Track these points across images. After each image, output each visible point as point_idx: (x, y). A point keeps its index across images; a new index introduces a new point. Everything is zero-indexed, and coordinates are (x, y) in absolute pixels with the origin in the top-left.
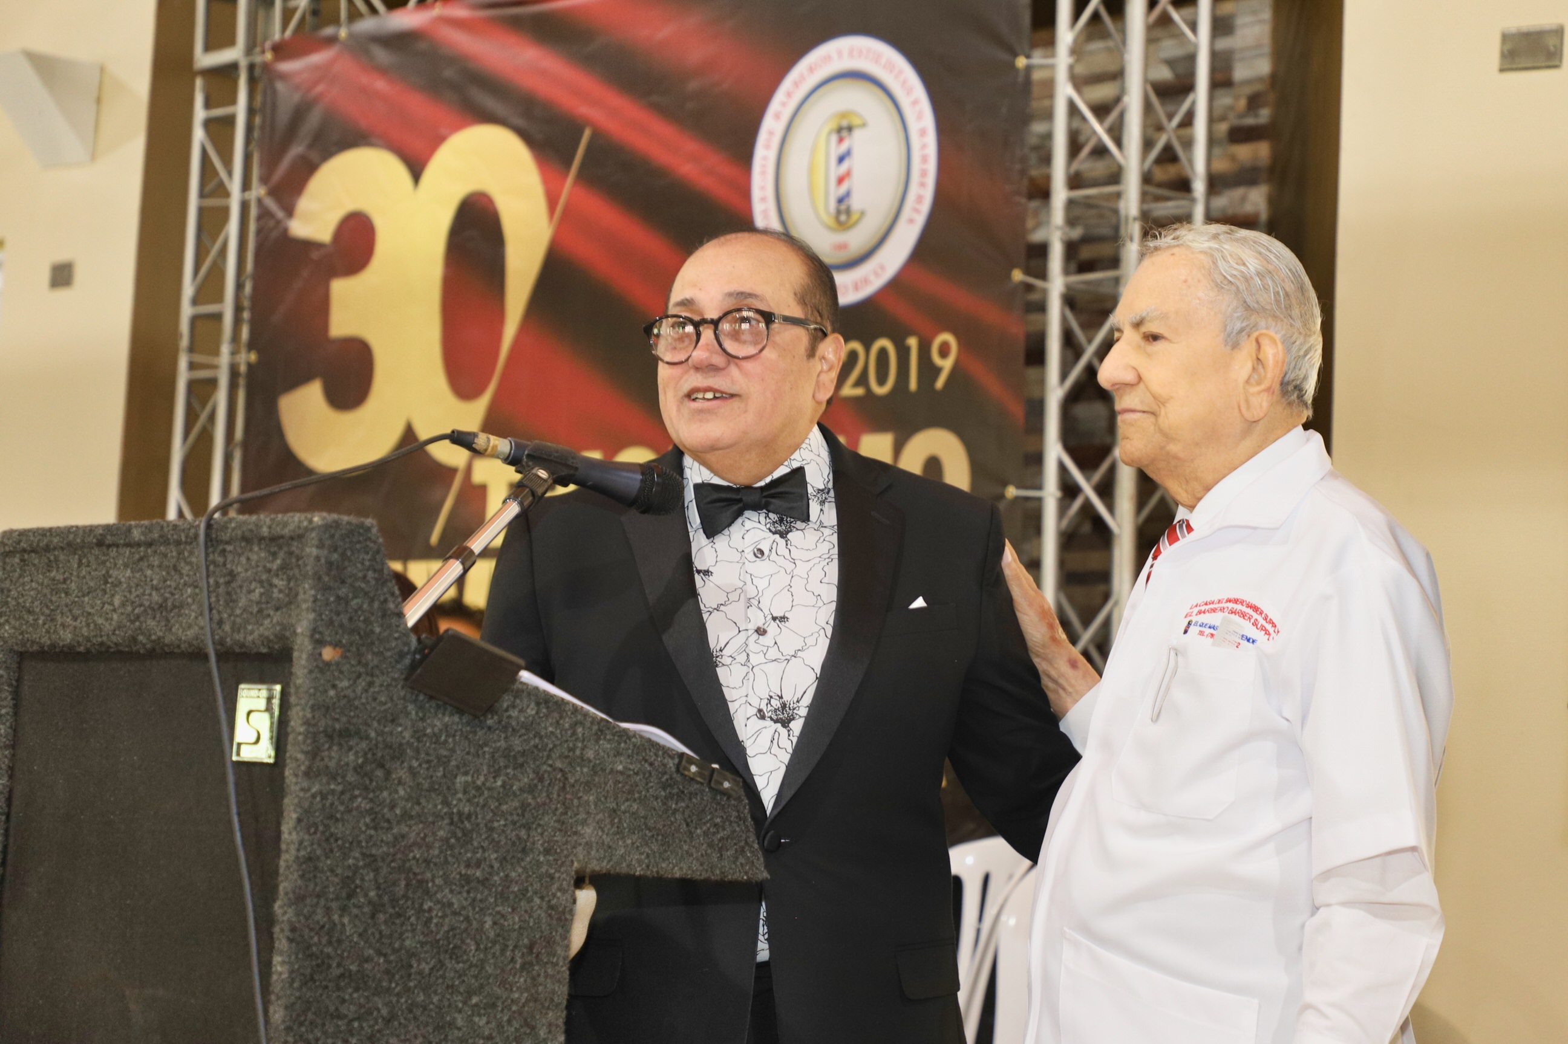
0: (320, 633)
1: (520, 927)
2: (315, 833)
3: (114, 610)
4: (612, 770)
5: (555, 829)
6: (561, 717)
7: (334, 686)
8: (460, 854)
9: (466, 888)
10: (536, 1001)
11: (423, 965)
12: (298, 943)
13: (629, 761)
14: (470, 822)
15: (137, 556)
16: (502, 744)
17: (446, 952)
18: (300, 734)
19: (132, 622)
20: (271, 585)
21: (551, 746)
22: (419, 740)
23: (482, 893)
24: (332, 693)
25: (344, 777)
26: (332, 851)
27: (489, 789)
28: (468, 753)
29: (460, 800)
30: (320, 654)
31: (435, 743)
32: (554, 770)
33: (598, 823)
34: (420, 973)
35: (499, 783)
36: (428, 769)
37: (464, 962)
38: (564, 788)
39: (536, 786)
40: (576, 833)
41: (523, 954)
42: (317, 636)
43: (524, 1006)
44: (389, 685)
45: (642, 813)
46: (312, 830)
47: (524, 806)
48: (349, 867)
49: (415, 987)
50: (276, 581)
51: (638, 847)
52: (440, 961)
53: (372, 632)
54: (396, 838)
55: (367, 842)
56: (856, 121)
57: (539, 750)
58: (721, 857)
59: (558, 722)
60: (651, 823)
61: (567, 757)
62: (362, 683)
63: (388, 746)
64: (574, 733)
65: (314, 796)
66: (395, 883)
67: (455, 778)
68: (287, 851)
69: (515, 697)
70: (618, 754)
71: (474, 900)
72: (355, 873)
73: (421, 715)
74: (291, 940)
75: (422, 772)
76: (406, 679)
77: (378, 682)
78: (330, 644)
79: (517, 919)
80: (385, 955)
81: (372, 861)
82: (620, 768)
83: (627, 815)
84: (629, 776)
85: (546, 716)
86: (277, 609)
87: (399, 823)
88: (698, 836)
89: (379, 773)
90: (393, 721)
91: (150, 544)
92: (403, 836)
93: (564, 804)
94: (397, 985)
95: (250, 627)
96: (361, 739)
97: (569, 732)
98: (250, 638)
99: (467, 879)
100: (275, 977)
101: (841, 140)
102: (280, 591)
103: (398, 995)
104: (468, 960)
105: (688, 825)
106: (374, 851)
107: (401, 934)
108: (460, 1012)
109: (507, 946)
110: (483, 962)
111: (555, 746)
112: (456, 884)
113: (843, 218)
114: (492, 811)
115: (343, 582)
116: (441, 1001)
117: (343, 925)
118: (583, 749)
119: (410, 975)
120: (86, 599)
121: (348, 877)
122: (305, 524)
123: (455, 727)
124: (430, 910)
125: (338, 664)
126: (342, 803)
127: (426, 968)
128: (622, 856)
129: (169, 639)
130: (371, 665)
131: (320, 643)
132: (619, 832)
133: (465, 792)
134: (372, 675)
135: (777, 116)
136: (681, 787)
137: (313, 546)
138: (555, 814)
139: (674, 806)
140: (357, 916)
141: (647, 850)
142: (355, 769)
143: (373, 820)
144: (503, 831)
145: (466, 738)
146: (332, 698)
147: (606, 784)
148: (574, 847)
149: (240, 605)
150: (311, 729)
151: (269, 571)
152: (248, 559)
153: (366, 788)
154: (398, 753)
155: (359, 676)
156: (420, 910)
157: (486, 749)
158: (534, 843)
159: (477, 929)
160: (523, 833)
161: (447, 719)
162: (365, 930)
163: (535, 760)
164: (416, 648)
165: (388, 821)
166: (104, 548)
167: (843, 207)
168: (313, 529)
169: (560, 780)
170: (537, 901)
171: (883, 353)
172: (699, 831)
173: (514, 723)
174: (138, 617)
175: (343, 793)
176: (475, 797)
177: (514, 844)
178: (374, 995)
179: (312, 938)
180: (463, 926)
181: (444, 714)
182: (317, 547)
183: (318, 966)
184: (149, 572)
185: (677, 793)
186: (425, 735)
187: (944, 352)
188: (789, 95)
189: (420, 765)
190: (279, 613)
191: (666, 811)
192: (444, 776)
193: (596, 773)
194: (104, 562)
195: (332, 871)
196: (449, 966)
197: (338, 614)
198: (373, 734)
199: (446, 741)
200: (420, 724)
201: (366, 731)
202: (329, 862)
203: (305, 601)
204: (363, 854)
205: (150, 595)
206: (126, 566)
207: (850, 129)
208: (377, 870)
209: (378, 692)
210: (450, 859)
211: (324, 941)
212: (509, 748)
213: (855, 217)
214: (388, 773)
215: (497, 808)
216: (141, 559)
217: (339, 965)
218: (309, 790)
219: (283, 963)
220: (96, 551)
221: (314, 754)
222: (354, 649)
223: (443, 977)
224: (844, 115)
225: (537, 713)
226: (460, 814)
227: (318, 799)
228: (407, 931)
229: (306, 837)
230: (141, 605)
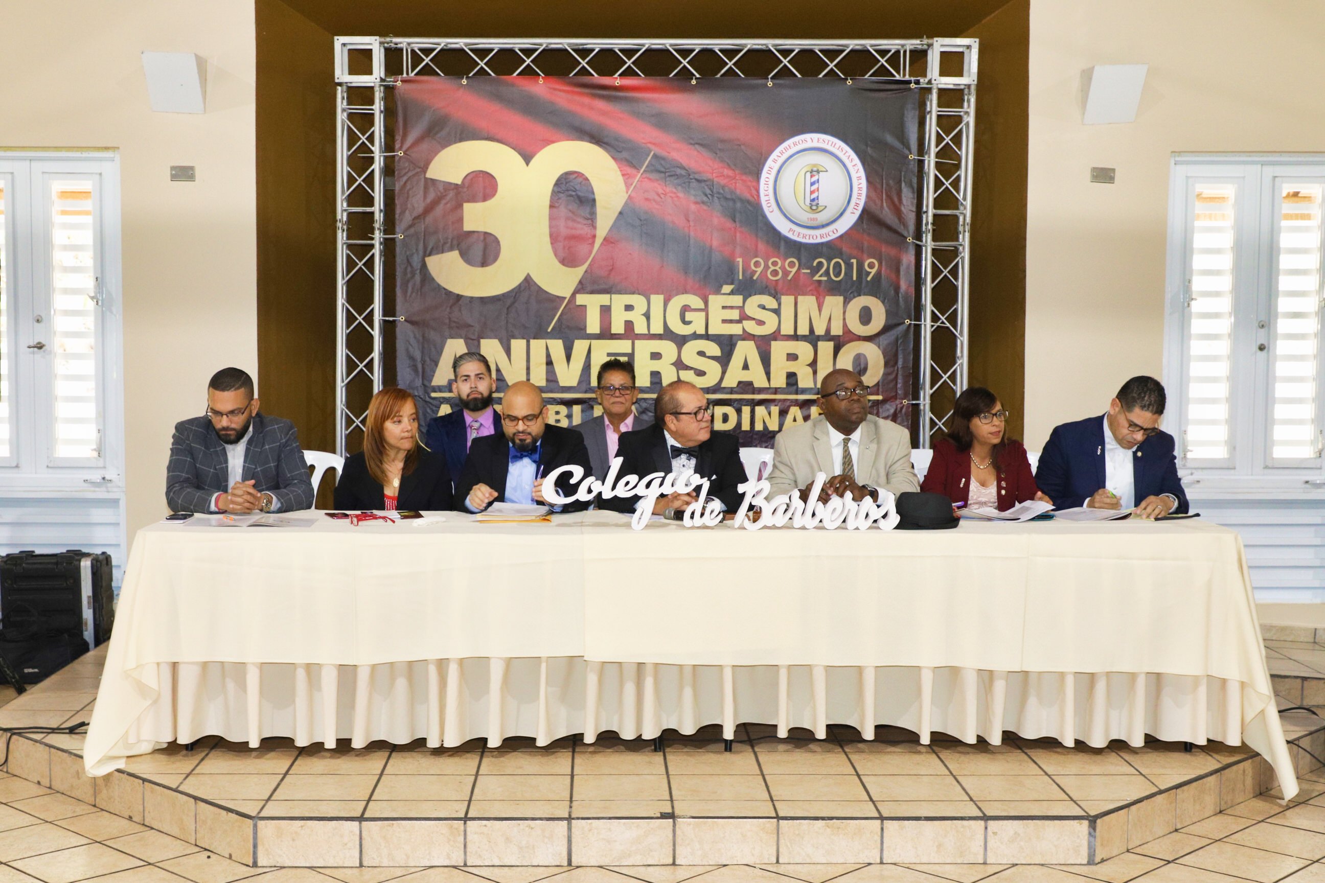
56: (821, 169)
101: (812, 176)
113: (814, 208)
135: (775, 161)
167: (814, 203)
171: (837, 265)
187: (871, 266)
188: (782, 153)
207: (818, 172)
213: (820, 208)
224: (815, 165)
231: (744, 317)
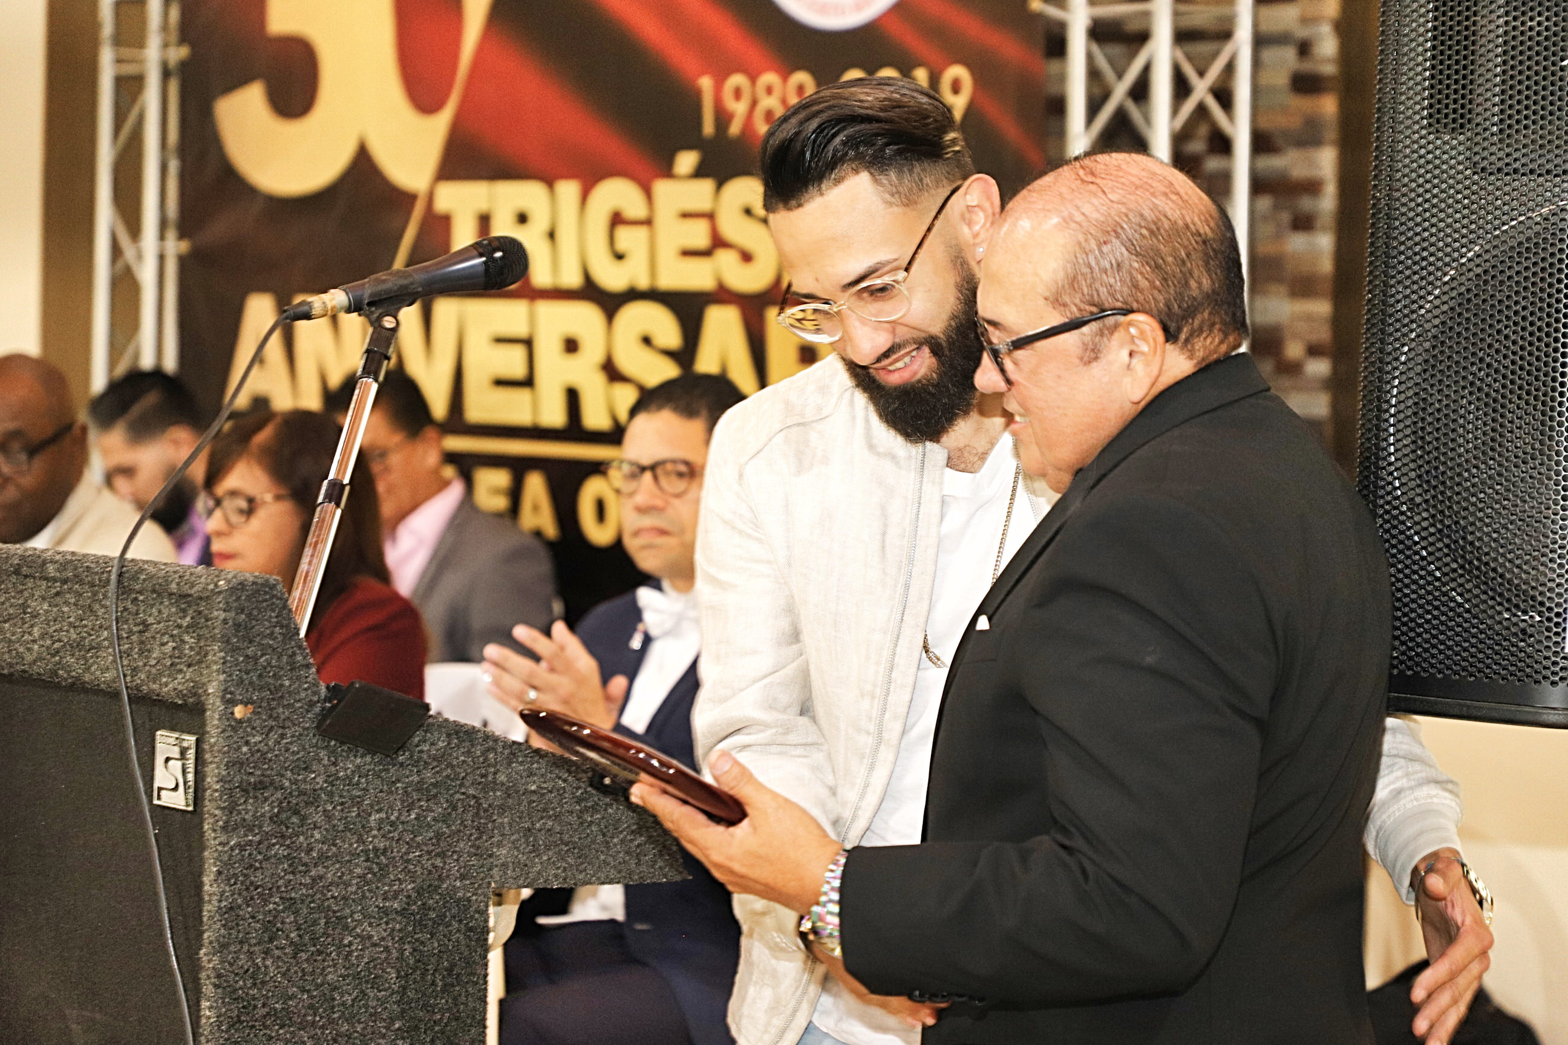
0: (231, 693)
1: (440, 952)
2: (235, 883)
3: (34, 641)
4: (526, 792)
5: (470, 855)
6: (472, 746)
7: (247, 743)
8: (378, 888)
9: (385, 920)
10: (457, 1019)
11: (346, 997)
12: (224, 988)
13: (542, 780)
14: (385, 856)
15: (54, 591)
16: (415, 778)
17: (367, 982)
18: (216, 791)
19: (53, 656)
20: (183, 641)
21: (463, 775)
22: (332, 784)
23: (400, 923)
24: (245, 749)
25: (260, 827)
26: (252, 898)
27: (403, 823)
28: (381, 791)
29: (374, 837)
30: (232, 713)
31: (348, 785)
32: (468, 797)
33: (513, 843)
34: (343, 1004)
35: (413, 816)
36: (342, 810)
37: (385, 990)
38: (477, 814)
39: (449, 814)
40: (491, 856)
41: (444, 977)
42: (229, 696)
43: (446, 1025)
44: (301, 735)
45: (558, 829)
46: (232, 881)
47: (439, 836)
48: (270, 911)
49: (340, 1018)
50: (187, 638)
51: (554, 862)
52: (362, 992)
53: (282, 685)
54: (314, 879)
55: (286, 887)
57: (452, 780)
58: (638, 864)
59: (469, 752)
60: (566, 838)
61: (479, 783)
62: (274, 736)
63: (302, 793)
64: (485, 760)
65: (232, 849)
66: (315, 923)
67: (370, 815)
68: (210, 901)
69: (426, 732)
70: (531, 774)
71: (393, 930)
72: (275, 917)
73: (333, 759)
74: (216, 986)
75: (337, 814)
76: (318, 727)
77: (289, 733)
78: (242, 702)
79: (436, 945)
80: (308, 991)
81: (291, 904)
82: (533, 788)
83: (543, 832)
84: (543, 794)
85: (458, 746)
86: (189, 666)
87: (316, 865)
88: (615, 845)
89: (295, 819)
90: (305, 769)
91: (65, 581)
92: (321, 877)
93: (478, 829)
94: (321, 1018)
95: (164, 680)
96: (276, 789)
97: (481, 759)
98: (165, 690)
99: (385, 911)
100: (204, 1021)
102: (191, 648)
103: (323, 1027)
104: (390, 987)
105: (604, 835)
106: (293, 895)
107: (323, 969)
108: (384, 1036)
109: (428, 970)
110: (404, 988)
111: (467, 774)
112: (374, 917)
114: (408, 843)
115: (250, 642)
116: (364, 1029)
117: (266, 967)
118: (495, 773)
119: (333, 1007)
120: (7, 625)
121: (269, 922)
122: (211, 587)
123: (367, 767)
124: (350, 944)
125: (249, 720)
126: (260, 853)
127: (348, 999)
128: (539, 873)
129: (87, 677)
130: (283, 717)
131: (233, 703)
132: (535, 849)
133: (379, 829)
134: (283, 728)
136: (596, 799)
137: (220, 609)
138: (469, 840)
139: (589, 819)
140: (279, 957)
141: (564, 864)
142: (271, 818)
143: (290, 866)
144: (419, 862)
145: (379, 777)
146: (245, 754)
147: (519, 805)
148: (490, 869)
149: (154, 655)
150: (227, 786)
151: (179, 626)
152: (160, 612)
153: (283, 836)
154: (312, 800)
155: (271, 729)
156: (340, 946)
157: (398, 785)
158: (449, 870)
159: (397, 959)
160: (438, 862)
161: (359, 760)
162: (288, 970)
163: (448, 790)
164: (326, 696)
165: (305, 865)
166: (21, 578)
168: (220, 592)
169: (473, 807)
170: (455, 925)
172: (615, 840)
173: (425, 756)
174: (57, 652)
175: (260, 843)
176: (390, 832)
177: (430, 872)
178: (299, 1029)
179: (237, 982)
180: (383, 956)
181: (355, 756)
182: (225, 611)
183: (244, 1007)
184: (66, 609)
185: (592, 807)
186: (338, 778)
189: (334, 808)
190: (191, 670)
191: (582, 823)
192: (359, 815)
193: (509, 796)
194: (21, 592)
195: (253, 917)
196: (372, 995)
197: (247, 672)
198: (287, 784)
199: (358, 783)
200: (333, 769)
201: (281, 781)
202: (250, 909)
203: (216, 663)
204: (281, 898)
205: (67, 631)
206: (44, 598)
208: (296, 913)
209: (291, 743)
210: (367, 894)
211: (249, 983)
212: (421, 782)
214: (303, 819)
215: (412, 839)
216: (57, 594)
217: (264, 1005)
218: (228, 843)
219: (210, 1008)
220: (14, 579)
221: (230, 810)
222: (264, 704)
223: (366, 1006)
225: (449, 744)
226: (376, 850)
227: (237, 851)
228: (329, 966)
229: (227, 888)
230: (59, 641)
231: (718, 242)
